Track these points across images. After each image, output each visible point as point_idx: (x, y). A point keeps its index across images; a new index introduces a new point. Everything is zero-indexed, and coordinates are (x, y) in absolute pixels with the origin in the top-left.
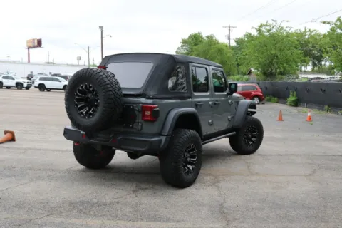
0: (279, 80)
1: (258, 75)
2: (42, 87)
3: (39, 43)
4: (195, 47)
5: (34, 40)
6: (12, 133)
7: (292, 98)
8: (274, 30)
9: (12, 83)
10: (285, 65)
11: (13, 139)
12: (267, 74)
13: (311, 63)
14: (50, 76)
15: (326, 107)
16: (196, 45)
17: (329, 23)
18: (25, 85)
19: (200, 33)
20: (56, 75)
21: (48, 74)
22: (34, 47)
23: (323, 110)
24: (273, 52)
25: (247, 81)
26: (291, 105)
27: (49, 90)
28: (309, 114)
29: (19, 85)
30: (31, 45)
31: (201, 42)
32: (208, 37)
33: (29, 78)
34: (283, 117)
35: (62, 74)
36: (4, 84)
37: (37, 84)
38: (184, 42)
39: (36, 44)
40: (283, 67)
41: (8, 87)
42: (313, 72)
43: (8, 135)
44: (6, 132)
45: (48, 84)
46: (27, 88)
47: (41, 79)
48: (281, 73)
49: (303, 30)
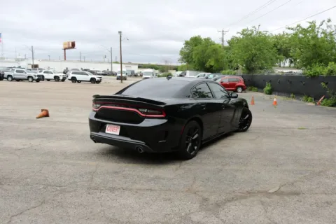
0: (258, 73)
1: (243, 69)
2: (74, 80)
3: (73, 45)
4: (196, 48)
5: (69, 43)
6: (47, 111)
7: (268, 88)
8: (255, 34)
9: (51, 76)
10: (263, 62)
11: (47, 115)
12: (250, 69)
13: (288, 60)
14: (81, 71)
15: (292, 95)
16: (196, 45)
17: (292, 29)
18: (61, 78)
19: (199, 36)
20: (86, 70)
21: (80, 69)
22: (69, 48)
23: (289, 97)
24: (254, 51)
25: (235, 74)
26: (266, 93)
27: (79, 82)
28: (275, 100)
29: (57, 78)
30: (67, 46)
31: (200, 43)
32: (205, 39)
33: (64, 73)
34: (255, 102)
35: (91, 69)
36: (45, 77)
37: (70, 77)
38: (187, 43)
39: (71, 46)
40: (262, 64)
41: (49, 80)
42: (290, 67)
43: (44, 113)
44: (42, 110)
45: (79, 77)
46: (63, 80)
47: (73, 73)
48: (261, 68)
49: (282, 33)
